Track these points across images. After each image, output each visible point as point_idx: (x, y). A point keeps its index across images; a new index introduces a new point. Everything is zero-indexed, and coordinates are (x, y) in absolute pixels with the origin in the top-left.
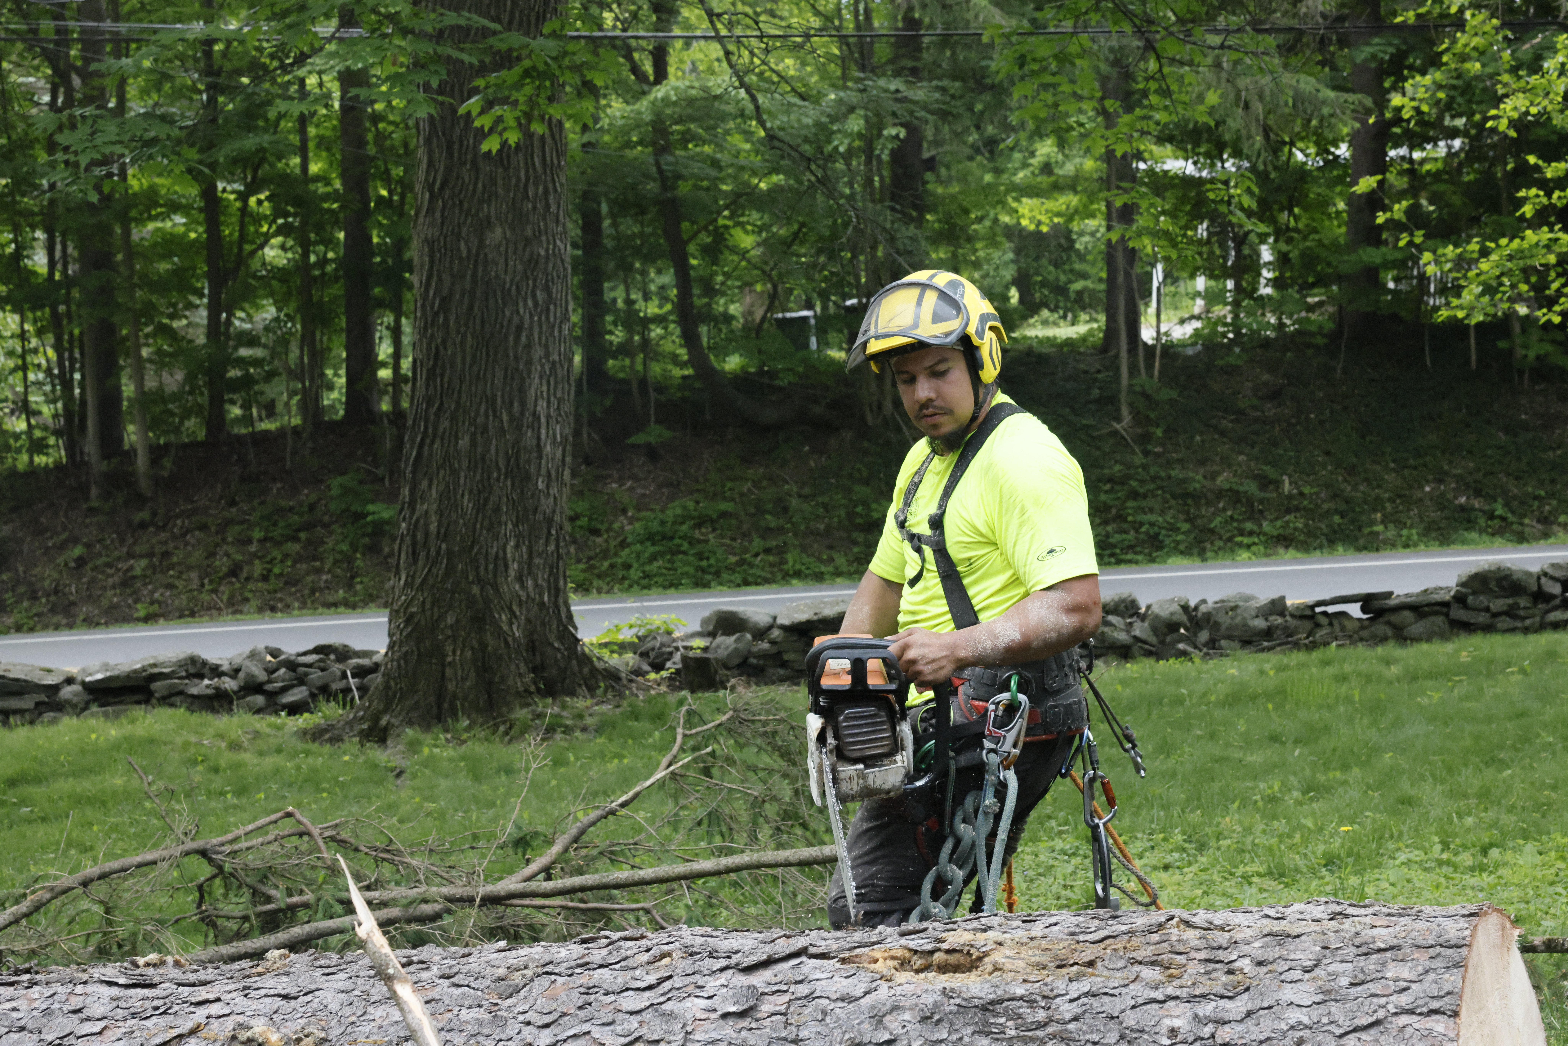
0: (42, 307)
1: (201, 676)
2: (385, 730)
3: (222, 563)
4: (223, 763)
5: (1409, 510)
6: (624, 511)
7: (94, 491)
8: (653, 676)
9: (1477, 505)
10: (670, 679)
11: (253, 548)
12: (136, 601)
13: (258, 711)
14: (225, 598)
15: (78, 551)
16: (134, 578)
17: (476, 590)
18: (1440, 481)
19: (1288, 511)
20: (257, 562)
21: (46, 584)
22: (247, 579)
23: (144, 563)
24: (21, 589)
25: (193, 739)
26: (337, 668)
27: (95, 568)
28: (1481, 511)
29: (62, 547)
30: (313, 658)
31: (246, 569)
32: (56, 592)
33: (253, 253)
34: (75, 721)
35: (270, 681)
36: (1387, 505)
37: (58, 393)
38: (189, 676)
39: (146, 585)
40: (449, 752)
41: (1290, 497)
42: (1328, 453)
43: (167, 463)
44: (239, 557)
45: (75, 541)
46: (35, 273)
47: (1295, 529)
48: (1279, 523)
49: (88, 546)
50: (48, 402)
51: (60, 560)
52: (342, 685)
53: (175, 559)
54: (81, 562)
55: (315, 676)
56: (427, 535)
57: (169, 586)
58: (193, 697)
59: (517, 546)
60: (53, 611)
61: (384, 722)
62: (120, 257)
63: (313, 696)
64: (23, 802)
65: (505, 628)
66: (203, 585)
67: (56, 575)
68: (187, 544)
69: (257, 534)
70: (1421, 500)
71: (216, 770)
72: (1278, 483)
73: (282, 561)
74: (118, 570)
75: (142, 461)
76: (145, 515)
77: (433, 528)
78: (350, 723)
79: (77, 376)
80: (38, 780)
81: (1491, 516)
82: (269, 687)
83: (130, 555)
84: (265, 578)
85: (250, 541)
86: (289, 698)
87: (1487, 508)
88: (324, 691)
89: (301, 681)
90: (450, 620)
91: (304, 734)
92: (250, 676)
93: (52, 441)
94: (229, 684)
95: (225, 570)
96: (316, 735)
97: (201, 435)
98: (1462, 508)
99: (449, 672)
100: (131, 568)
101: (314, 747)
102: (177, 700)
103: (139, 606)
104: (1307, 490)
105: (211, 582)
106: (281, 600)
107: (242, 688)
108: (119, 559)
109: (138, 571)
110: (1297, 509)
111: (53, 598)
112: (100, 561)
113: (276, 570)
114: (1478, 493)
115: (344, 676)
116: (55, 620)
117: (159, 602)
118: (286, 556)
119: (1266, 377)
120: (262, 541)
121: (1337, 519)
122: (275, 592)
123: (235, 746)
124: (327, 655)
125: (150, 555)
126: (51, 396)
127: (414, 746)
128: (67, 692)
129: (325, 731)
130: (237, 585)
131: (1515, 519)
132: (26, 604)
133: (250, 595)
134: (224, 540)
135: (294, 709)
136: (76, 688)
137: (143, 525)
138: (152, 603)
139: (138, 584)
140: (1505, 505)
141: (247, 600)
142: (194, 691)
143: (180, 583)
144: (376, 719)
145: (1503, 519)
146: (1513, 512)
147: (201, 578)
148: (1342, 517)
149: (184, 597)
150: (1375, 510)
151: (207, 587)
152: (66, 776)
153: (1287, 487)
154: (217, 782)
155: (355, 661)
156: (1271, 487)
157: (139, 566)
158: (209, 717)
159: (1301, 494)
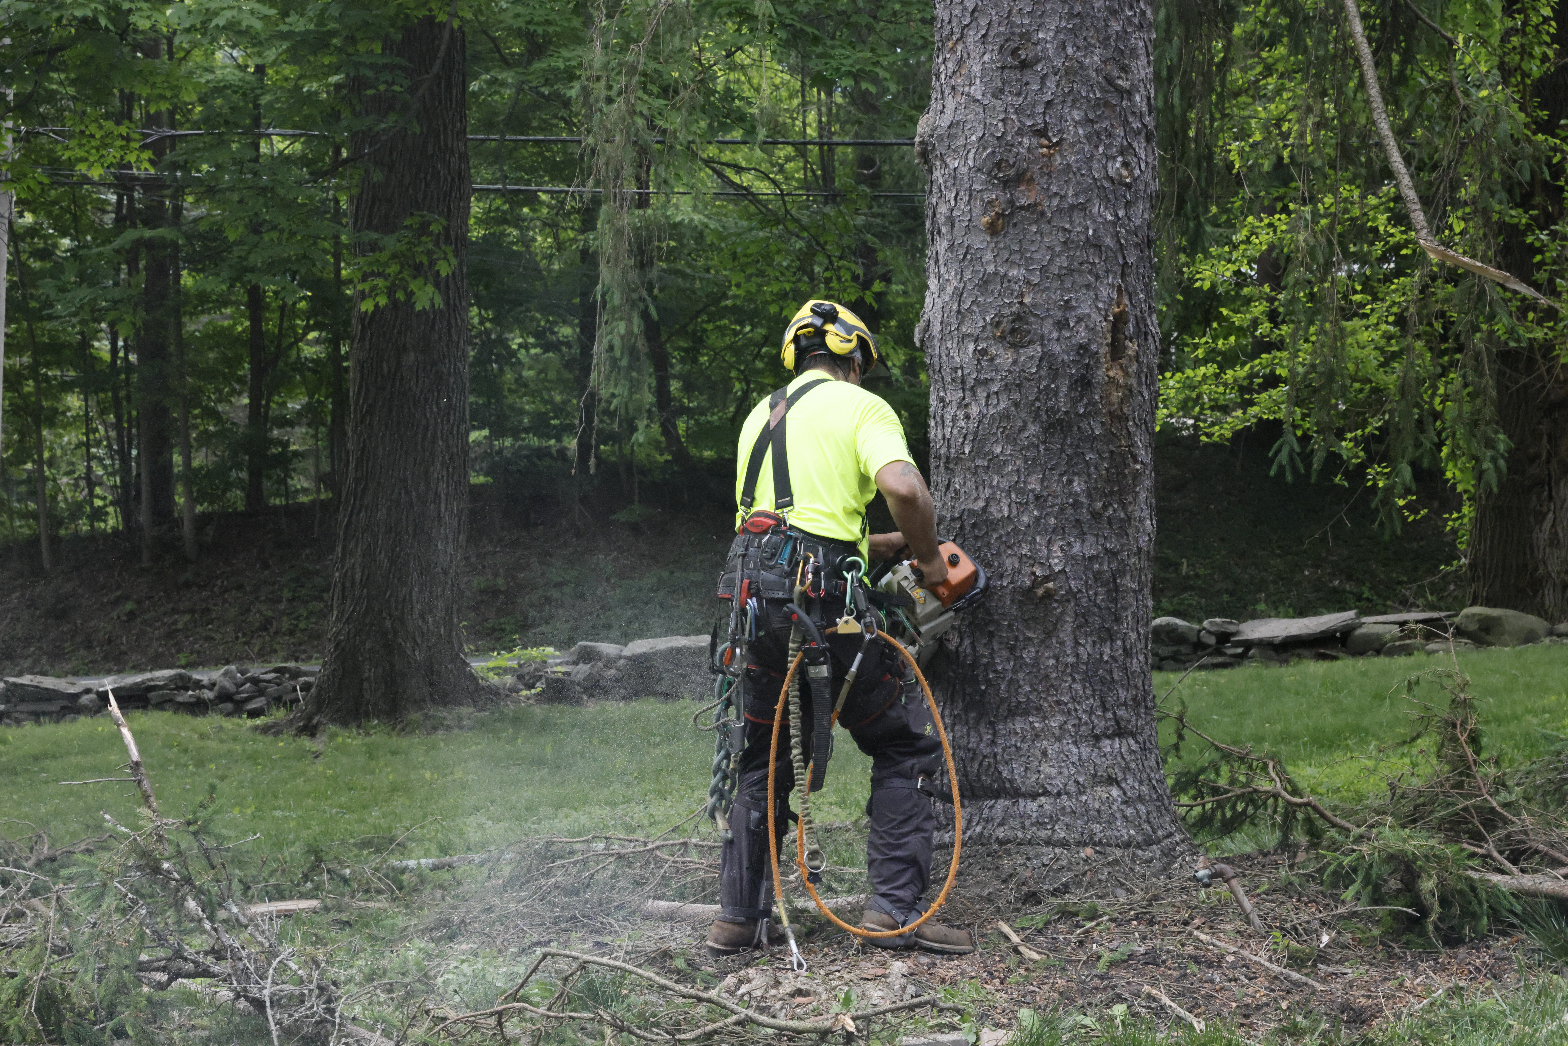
0: (104, 390)
1: (187, 689)
2: (316, 727)
3: (255, 618)
4: (191, 747)
5: (1289, 591)
6: (608, 579)
7: (145, 555)
8: (524, 693)
9: (1348, 587)
10: (537, 694)
11: (282, 606)
12: (178, 652)
13: (228, 715)
14: (256, 649)
15: (129, 606)
16: (177, 631)
17: (388, 623)
18: (1318, 566)
19: (1185, 589)
20: (285, 618)
21: (101, 635)
22: (276, 633)
23: (187, 618)
24: (79, 639)
25: (174, 731)
26: (289, 684)
27: (145, 622)
28: (1351, 592)
29: (116, 602)
30: (273, 675)
31: (275, 624)
32: (110, 641)
33: (290, 346)
34: (89, 720)
35: (238, 693)
36: (1271, 586)
37: (117, 466)
38: (178, 688)
39: (187, 637)
40: (357, 742)
41: (1187, 577)
42: (1223, 540)
43: (210, 530)
44: (269, 614)
45: (126, 598)
46: (100, 359)
47: (1190, 605)
48: (1175, 600)
49: (138, 602)
50: (109, 475)
51: (114, 615)
52: (292, 696)
53: (214, 615)
54: (131, 615)
55: (272, 689)
56: (353, 582)
57: (208, 639)
58: (180, 703)
59: (420, 591)
60: (105, 659)
61: (315, 721)
62: (172, 348)
63: (268, 703)
64: (42, 770)
65: (409, 652)
66: (237, 638)
67: (109, 628)
68: (225, 601)
69: (286, 594)
70: (1300, 583)
71: (186, 751)
72: (1178, 565)
73: (307, 618)
74: (164, 624)
75: (187, 527)
76: (188, 575)
77: (358, 576)
78: (291, 722)
79: (134, 452)
80: (54, 757)
81: (1359, 598)
82: (238, 697)
83: (174, 611)
84: (291, 633)
85: (279, 600)
86: (252, 705)
87: (1356, 591)
88: (278, 700)
89: (261, 693)
90: (368, 645)
91: (256, 728)
92: (223, 688)
93: (111, 509)
94: (208, 694)
95: (257, 624)
96: (265, 730)
97: (241, 507)
98: (1335, 590)
99: (366, 685)
100: (176, 622)
101: (261, 737)
102: (167, 706)
103: (181, 655)
104: (1201, 572)
105: (244, 635)
106: (305, 651)
107: (216, 698)
108: (165, 614)
109: (180, 625)
110: (1192, 588)
111: (106, 647)
112: (148, 616)
113: (302, 625)
114: (1349, 578)
115: (294, 689)
116: (107, 666)
117: (199, 652)
118: (311, 613)
119: (1174, 471)
120: (290, 601)
121: (1226, 598)
122: (300, 644)
123: (202, 736)
124: (283, 674)
125: (191, 611)
126: (110, 470)
127: (333, 736)
128: (85, 699)
129: (271, 727)
130: (267, 638)
131: (1380, 601)
132: (82, 652)
133: (278, 647)
134: (257, 598)
135: (254, 714)
136: (93, 696)
137: (187, 585)
138: (192, 653)
139: (181, 637)
140: (1370, 589)
141: (275, 651)
142: (180, 699)
143: (218, 637)
144: (310, 719)
145: (1369, 600)
146: (1379, 595)
147: (236, 632)
148: (1231, 596)
149: (221, 648)
150: (1260, 591)
151: (242, 640)
152: (76, 754)
153: (1185, 568)
154: (184, 759)
155: (302, 679)
156: (1171, 569)
157: (183, 620)
158: (189, 718)
159: (1197, 576)
